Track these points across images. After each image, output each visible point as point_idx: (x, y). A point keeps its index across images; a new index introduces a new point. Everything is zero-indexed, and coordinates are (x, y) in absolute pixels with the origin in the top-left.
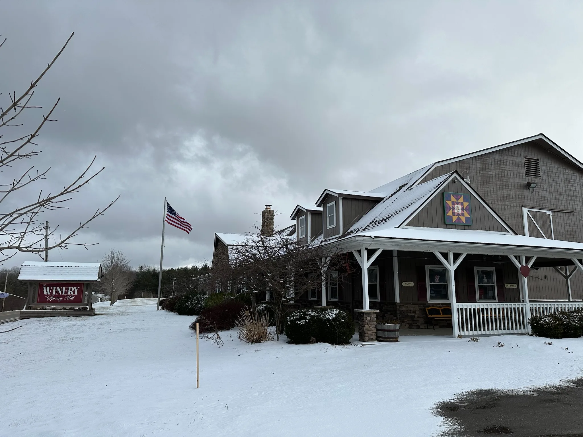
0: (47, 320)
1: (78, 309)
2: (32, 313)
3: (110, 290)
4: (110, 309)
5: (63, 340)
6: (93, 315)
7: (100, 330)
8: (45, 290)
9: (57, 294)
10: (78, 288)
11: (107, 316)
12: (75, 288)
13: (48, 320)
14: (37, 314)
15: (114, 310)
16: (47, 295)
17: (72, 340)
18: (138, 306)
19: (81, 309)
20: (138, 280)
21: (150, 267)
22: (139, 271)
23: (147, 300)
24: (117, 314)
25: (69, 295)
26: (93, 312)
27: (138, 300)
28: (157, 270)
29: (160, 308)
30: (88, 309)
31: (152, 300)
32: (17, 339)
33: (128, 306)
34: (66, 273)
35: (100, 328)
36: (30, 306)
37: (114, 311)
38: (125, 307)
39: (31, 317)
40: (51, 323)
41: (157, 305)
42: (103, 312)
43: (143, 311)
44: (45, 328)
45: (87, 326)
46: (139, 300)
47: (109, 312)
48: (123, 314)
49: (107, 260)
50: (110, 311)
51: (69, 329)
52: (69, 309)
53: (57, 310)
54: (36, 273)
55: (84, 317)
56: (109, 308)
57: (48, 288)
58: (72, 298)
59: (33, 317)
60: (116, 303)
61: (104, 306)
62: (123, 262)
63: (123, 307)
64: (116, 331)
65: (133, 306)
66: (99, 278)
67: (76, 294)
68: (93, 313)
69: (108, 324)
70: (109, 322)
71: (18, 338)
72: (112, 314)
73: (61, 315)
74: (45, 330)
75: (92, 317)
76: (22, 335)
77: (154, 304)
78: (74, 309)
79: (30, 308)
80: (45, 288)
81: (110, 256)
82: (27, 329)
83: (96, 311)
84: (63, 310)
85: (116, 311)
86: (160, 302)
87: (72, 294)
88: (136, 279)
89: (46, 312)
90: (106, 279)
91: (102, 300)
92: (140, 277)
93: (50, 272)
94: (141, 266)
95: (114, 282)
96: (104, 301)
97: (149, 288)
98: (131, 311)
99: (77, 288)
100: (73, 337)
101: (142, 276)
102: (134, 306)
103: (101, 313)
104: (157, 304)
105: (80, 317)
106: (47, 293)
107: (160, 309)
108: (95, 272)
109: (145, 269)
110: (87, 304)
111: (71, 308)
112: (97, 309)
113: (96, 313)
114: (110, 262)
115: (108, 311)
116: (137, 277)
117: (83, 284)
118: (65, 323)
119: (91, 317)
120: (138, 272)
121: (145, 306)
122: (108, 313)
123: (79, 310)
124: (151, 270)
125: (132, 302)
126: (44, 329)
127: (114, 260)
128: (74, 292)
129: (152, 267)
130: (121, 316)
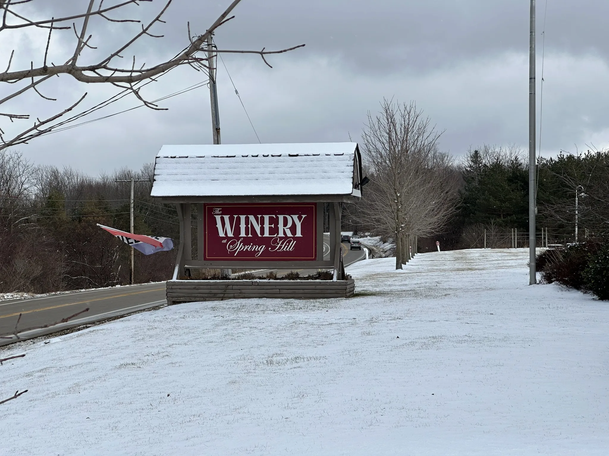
0: (233, 308)
1: (309, 277)
2: (195, 289)
3: (391, 224)
4: (396, 278)
5: (271, 363)
6: (348, 294)
7: (369, 337)
8: (219, 225)
9: (250, 236)
10: (304, 216)
11: (387, 299)
12: (295, 217)
13: (234, 306)
14: (207, 291)
15: (406, 282)
16: (227, 237)
17: (295, 365)
18: (473, 272)
19: (316, 278)
20: (467, 193)
21: (502, 154)
22: (471, 167)
23: (500, 254)
24: (415, 293)
25: (281, 238)
26: (348, 287)
27: (474, 253)
28: (522, 161)
29: (539, 276)
30: (335, 279)
31: (515, 255)
32: (161, 355)
33: (444, 270)
34: (267, 176)
35: (369, 334)
36: (188, 270)
37: (406, 285)
38: (436, 273)
39: (193, 299)
40: (243, 315)
41: (528, 270)
42: (376, 286)
43: (490, 287)
44: (229, 327)
45: (333, 326)
46: (477, 255)
47: (392, 288)
48: (432, 293)
49: (375, 135)
50: (396, 285)
51: (287, 334)
52: (284, 276)
53: (255, 280)
54: (193, 177)
55: (326, 300)
56: (393, 277)
57: (226, 218)
58: (290, 247)
59: (198, 299)
60: (411, 262)
61: (379, 270)
62: (421, 138)
63: (430, 274)
64: (413, 343)
65: (458, 270)
66: (355, 186)
67: (299, 234)
68: (348, 290)
69: (389, 322)
70: (393, 316)
71: (164, 354)
72: (399, 294)
73: (266, 295)
74: (228, 334)
75: (347, 301)
76: (174, 346)
77: (521, 266)
78: (297, 277)
79: (190, 275)
80: (218, 218)
81: (384, 121)
82: (185, 330)
83: (357, 284)
84: (271, 281)
85: (411, 283)
86: (537, 260)
87: (289, 234)
88: (463, 191)
89: (228, 285)
90: (378, 190)
91: (372, 254)
92: (476, 184)
93: (226, 174)
94: (476, 152)
95: (399, 199)
96: (381, 257)
97: (504, 218)
98: (453, 284)
99: (300, 218)
100: (297, 355)
101: (480, 181)
102: (463, 270)
103: (371, 289)
104: (529, 265)
105: (315, 300)
106: (226, 234)
107: (538, 282)
108: (344, 168)
109: (487, 161)
110: (331, 264)
111: (289, 275)
112: (361, 280)
113: (357, 290)
114: (385, 141)
115: (390, 285)
116: (465, 183)
117: (315, 204)
118: (276, 316)
119: (344, 302)
120: (469, 169)
121: (494, 271)
122: (391, 291)
123: (309, 281)
124: (505, 162)
125: (457, 259)
126: (225, 332)
127: (396, 134)
128: (293, 229)
129: (508, 154)
130: (425, 301)
